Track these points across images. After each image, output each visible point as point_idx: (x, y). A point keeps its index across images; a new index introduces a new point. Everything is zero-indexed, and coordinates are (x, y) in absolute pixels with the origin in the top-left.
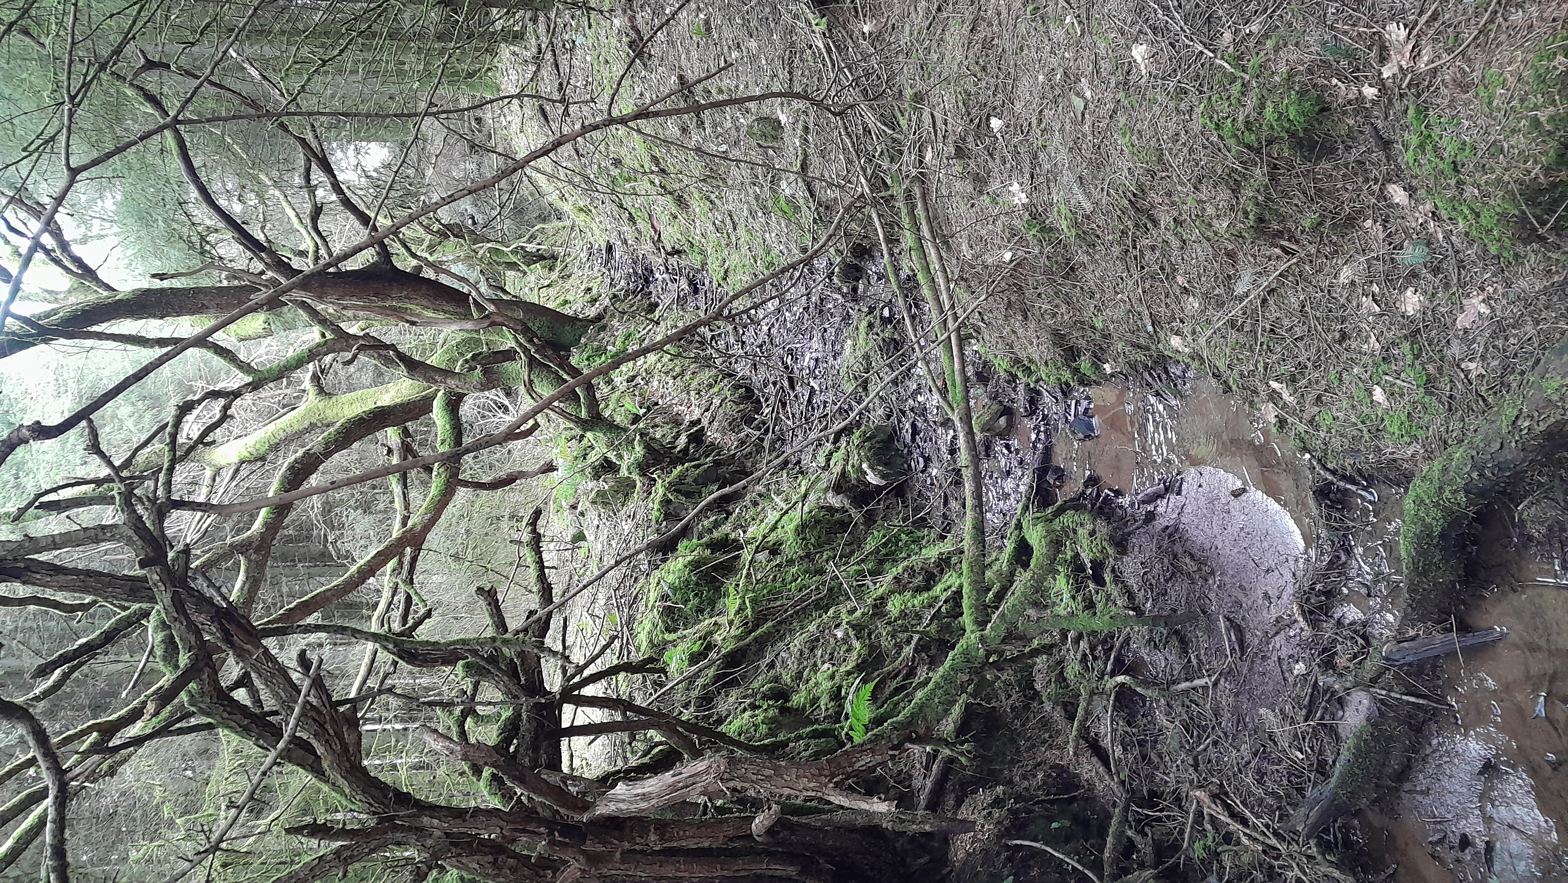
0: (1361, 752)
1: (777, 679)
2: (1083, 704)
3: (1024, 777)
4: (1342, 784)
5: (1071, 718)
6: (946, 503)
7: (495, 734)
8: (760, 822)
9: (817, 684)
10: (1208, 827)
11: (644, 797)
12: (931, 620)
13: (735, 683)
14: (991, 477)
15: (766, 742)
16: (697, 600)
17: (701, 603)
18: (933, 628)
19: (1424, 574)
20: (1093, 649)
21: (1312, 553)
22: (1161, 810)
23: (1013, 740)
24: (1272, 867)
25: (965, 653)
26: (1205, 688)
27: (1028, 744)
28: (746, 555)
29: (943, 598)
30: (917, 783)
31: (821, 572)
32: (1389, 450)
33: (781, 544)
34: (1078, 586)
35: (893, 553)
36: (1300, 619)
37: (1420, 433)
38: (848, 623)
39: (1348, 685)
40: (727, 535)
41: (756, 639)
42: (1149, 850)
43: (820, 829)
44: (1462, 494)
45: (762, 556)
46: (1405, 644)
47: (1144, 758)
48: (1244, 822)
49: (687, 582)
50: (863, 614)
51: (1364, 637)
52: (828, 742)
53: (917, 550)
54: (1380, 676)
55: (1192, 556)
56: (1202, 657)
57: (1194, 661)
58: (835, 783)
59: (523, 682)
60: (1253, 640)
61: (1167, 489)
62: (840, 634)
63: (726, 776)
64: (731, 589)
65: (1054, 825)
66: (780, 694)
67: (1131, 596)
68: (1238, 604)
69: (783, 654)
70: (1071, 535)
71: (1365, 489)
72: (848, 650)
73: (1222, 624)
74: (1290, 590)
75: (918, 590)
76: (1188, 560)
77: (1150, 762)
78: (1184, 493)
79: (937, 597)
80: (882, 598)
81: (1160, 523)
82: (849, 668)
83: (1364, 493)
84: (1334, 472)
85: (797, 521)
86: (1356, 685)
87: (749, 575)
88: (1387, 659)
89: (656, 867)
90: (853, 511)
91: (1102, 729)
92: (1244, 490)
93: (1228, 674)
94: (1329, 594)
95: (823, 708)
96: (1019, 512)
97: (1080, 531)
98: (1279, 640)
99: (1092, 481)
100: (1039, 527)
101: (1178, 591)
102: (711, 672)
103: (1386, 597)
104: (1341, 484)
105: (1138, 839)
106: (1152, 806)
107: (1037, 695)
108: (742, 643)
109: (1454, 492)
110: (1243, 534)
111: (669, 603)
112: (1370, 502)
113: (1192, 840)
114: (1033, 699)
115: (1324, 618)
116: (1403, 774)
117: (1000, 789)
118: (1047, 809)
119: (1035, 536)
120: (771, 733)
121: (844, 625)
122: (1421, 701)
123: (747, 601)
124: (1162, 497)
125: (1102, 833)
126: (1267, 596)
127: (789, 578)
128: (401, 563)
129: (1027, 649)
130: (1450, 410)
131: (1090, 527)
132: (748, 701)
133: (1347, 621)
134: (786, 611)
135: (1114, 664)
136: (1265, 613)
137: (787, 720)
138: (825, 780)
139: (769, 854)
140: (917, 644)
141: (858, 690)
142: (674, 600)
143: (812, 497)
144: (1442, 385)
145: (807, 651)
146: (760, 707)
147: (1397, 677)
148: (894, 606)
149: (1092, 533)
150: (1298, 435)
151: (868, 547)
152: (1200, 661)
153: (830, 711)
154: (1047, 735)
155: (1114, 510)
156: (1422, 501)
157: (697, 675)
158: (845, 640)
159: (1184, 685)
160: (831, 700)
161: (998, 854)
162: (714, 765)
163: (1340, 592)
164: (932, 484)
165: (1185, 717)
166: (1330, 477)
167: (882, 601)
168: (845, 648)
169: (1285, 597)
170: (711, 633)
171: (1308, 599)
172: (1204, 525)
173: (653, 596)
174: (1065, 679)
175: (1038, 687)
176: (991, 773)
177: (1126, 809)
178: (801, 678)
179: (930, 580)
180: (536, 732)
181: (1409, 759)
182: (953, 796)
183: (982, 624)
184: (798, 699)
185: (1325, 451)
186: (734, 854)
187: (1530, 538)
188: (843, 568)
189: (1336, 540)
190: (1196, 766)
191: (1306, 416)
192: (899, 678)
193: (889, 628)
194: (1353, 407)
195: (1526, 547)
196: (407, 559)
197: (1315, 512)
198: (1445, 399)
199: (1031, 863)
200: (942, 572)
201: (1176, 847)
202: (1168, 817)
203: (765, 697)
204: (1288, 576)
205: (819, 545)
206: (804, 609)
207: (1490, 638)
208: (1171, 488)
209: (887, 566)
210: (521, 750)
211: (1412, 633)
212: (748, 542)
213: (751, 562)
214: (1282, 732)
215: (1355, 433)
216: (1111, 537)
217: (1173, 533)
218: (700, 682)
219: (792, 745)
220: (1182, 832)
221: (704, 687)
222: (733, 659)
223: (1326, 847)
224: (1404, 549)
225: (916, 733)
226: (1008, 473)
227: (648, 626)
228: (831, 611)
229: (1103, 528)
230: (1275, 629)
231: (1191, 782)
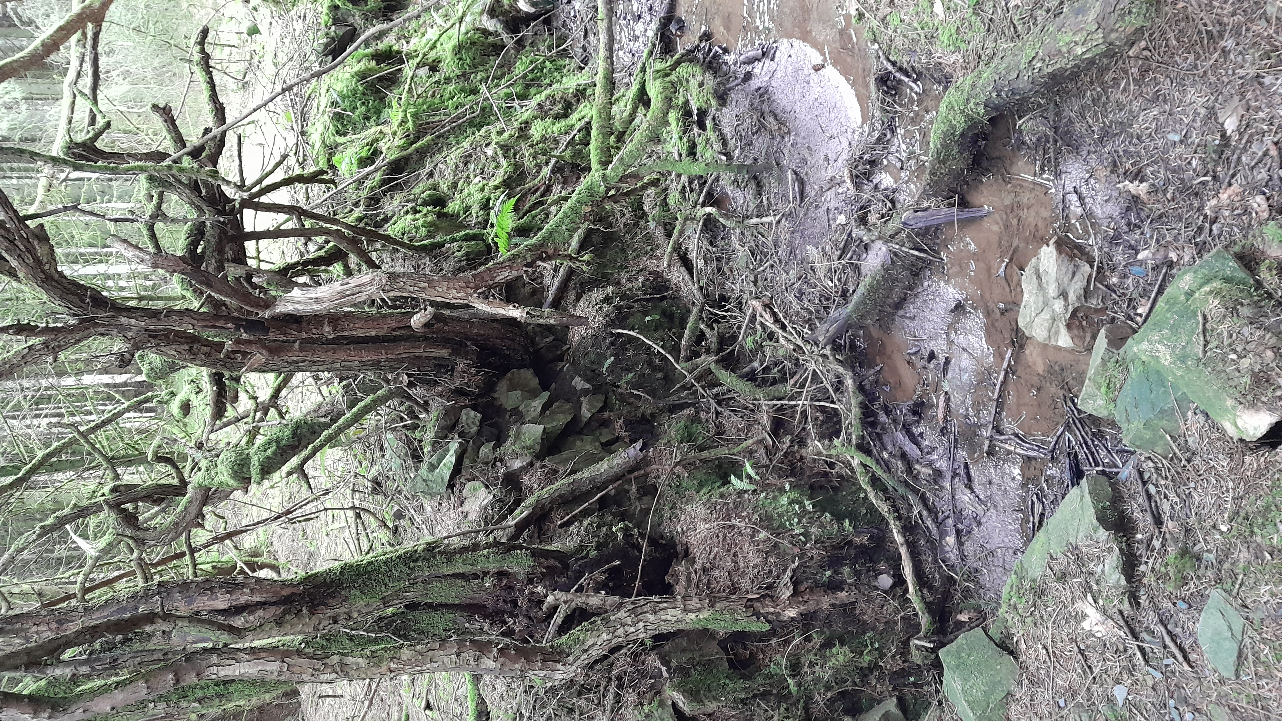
0: (872, 289)
1: (435, 187)
2: (678, 228)
3: (629, 280)
4: (856, 309)
5: (669, 235)
6: (586, 35)
7: (183, 237)
8: (417, 320)
9: (469, 194)
10: (758, 327)
11: (318, 300)
12: (567, 147)
13: (399, 188)
14: (625, 19)
15: (426, 242)
16: (364, 109)
17: (368, 110)
18: (568, 154)
19: (944, 162)
20: (691, 182)
21: (866, 128)
22: (727, 311)
23: (623, 251)
24: (798, 359)
25: (590, 189)
26: (770, 224)
27: (634, 254)
28: (408, 70)
29: (577, 127)
30: (547, 281)
31: (474, 91)
32: (938, 55)
33: (439, 62)
34: (686, 129)
35: (538, 78)
36: (848, 181)
37: (963, 46)
38: (497, 143)
39: (873, 238)
40: (391, 47)
41: (417, 150)
42: (714, 340)
43: (468, 321)
44: (982, 106)
45: (423, 72)
46: (919, 213)
47: (719, 270)
48: (783, 327)
49: (355, 92)
50: (510, 136)
51: (892, 202)
52: (478, 245)
53: (559, 77)
54: (897, 234)
55: (775, 116)
56: (772, 200)
57: (765, 202)
58: (480, 294)
59: (204, 194)
60: (811, 192)
61: (764, 54)
62: (490, 152)
63: (387, 288)
64: (394, 104)
65: (648, 318)
66: (439, 201)
67: (725, 143)
68: (804, 161)
69: (440, 165)
70: (685, 83)
71: (915, 81)
72: (497, 167)
73: (789, 174)
74: (844, 156)
75: (557, 117)
76: (771, 119)
77: (723, 274)
78: (776, 59)
79: (572, 126)
80: (527, 122)
81: (755, 83)
82: (496, 183)
83: (913, 85)
84: (894, 64)
85: (454, 42)
86: (880, 238)
87: (410, 90)
88: (904, 223)
89: (330, 353)
90: (505, 36)
91: (691, 246)
92: (823, 66)
93: (788, 216)
94: (872, 163)
95: (474, 215)
96: (645, 55)
97: (692, 81)
98: (830, 194)
99: (707, 36)
100: (658, 81)
101: (760, 143)
102: (378, 176)
103: (914, 172)
104: (898, 75)
105: (707, 331)
106: (721, 307)
107: (644, 215)
108: (404, 153)
109: (977, 104)
110: (816, 104)
111: (338, 110)
112: (916, 93)
113: (746, 335)
114: (641, 218)
115: (865, 181)
116: (899, 305)
117: (610, 289)
118: (643, 306)
119: (654, 90)
120: (430, 235)
121: (493, 145)
122: (922, 255)
123: (409, 115)
124: (759, 60)
125: (683, 325)
126: (827, 158)
127: (447, 96)
128: (84, 34)
129: (639, 184)
130: (989, 30)
131: (700, 78)
132: (411, 205)
133: (882, 187)
134: (443, 127)
135: (706, 197)
136: (823, 171)
137: (444, 224)
138: (470, 291)
139: (426, 339)
140: (554, 166)
141: (503, 202)
142: (343, 106)
143: (468, 18)
144: (987, 8)
145: (461, 165)
146: (420, 212)
147: (908, 236)
148: (536, 131)
149: (701, 85)
150: (871, 29)
151: (517, 72)
152: (769, 203)
153: (480, 219)
154: (649, 248)
155: (720, 65)
156: (953, 107)
157: (366, 177)
158: (494, 159)
159: (755, 220)
160: (481, 209)
161: (605, 338)
162: (377, 279)
163: (881, 163)
164: (575, 17)
165: (753, 244)
166: (890, 67)
167: (527, 124)
168: (494, 164)
169: (840, 161)
170: (377, 140)
171: (856, 166)
172: (788, 91)
173: (324, 101)
174: (667, 204)
175: (646, 208)
176: (605, 275)
177: (701, 311)
178: (456, 187)
179: (568, 108)
180: (220, 237)
181: (906, 294)
182: (574, 292)
183: (605, 164)
184: (453, 206)
185: (890, 47)
186: (395, 340)
187: (1024, 143)
188: (494, 91)
189: (886, 120)
190: (755, 282)
191: (880, 15)
192: (538, 194)
193: (531, 150)
194: (917, 13)
195: (1019, 149)
196: (90, 34)
197: (874, 95)
198: (986, 21)
199: (628, 346)
200: (578, 101)
201: (734, 338)
202: (731, 316)
203: (425, 203)
204: (845, 145)
205: (474, 66)
206: (460, 125)
207: (979, 214)
208: (766, 54)
209: (533, 91)
210: (208, 252)
211: (926, 205)
212: (410, 56)
213: (412, 78)
214: (821, 267)
215: (915, 36)
216: (715, 91)
217: (763, 93)
218: (368, 183)
219: (447, 245)
220: (739, 328)
221: (372, 189)
222: (397, 167)
223: (837, 348)
224: (934, 140)
225: (546, 253)
226: (639, 17)
227: (321, 129)
228: (483, 130)
229: (710, 82)
230: (828, 186)
231: (751, 293)
